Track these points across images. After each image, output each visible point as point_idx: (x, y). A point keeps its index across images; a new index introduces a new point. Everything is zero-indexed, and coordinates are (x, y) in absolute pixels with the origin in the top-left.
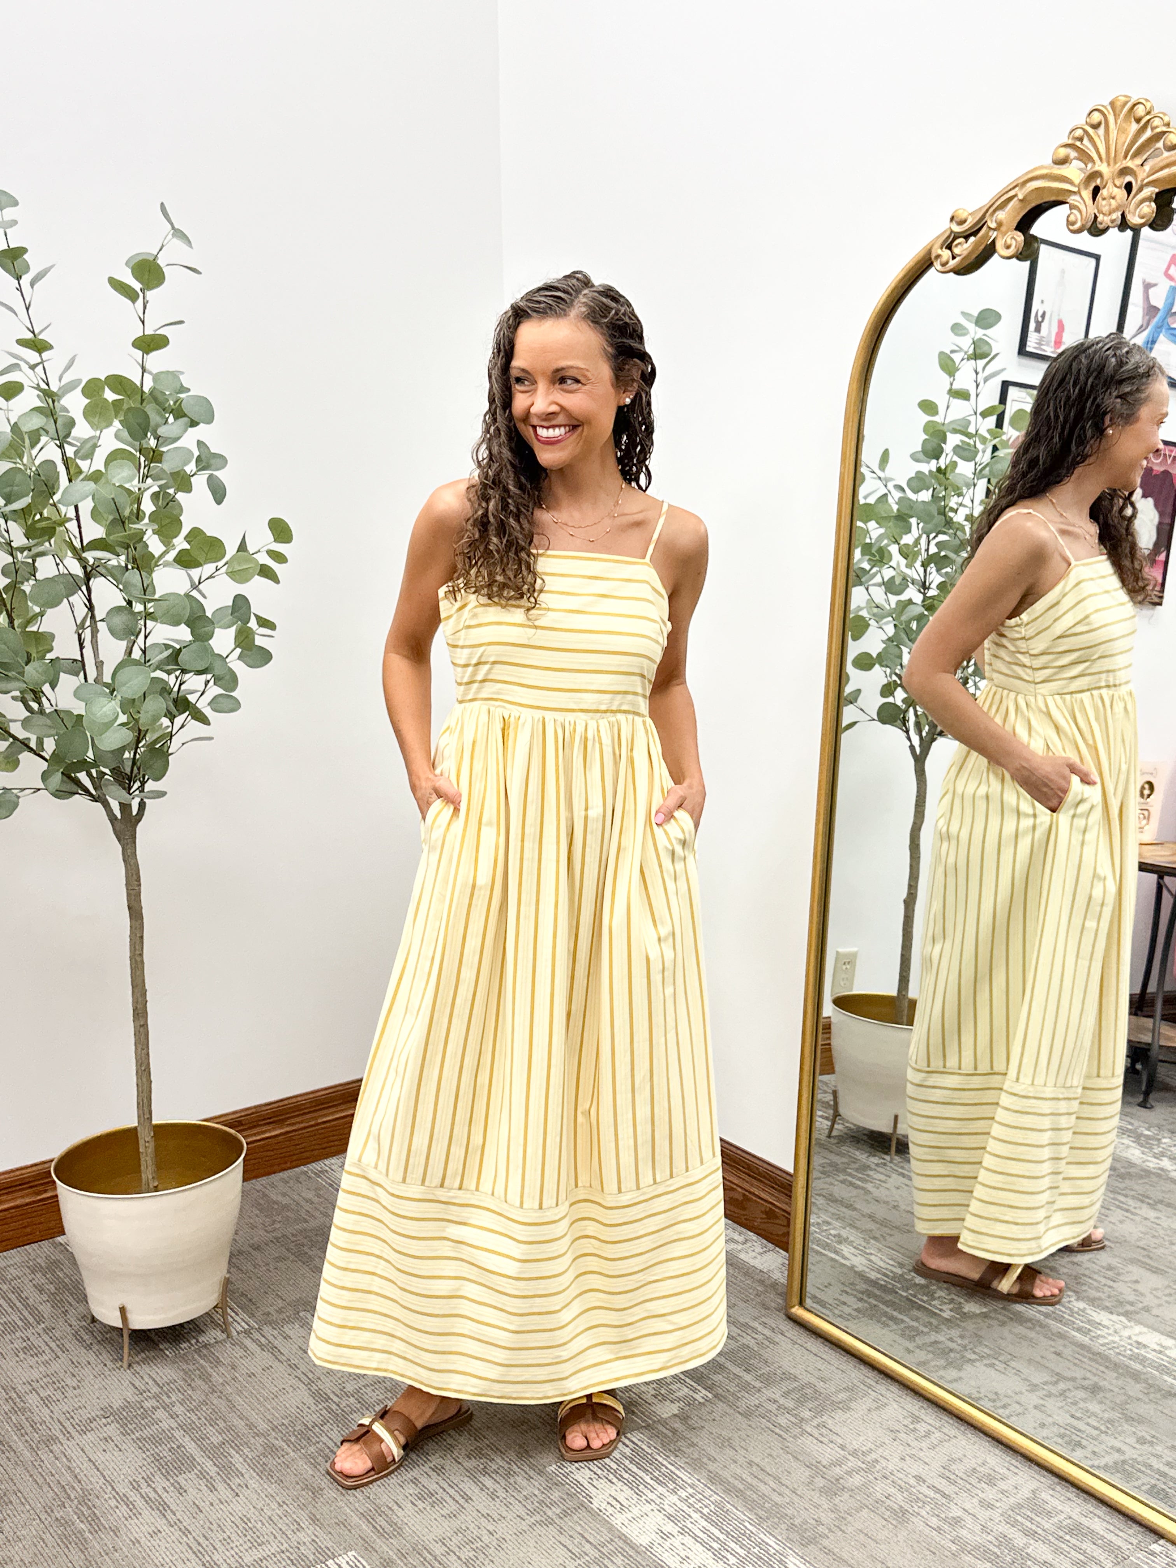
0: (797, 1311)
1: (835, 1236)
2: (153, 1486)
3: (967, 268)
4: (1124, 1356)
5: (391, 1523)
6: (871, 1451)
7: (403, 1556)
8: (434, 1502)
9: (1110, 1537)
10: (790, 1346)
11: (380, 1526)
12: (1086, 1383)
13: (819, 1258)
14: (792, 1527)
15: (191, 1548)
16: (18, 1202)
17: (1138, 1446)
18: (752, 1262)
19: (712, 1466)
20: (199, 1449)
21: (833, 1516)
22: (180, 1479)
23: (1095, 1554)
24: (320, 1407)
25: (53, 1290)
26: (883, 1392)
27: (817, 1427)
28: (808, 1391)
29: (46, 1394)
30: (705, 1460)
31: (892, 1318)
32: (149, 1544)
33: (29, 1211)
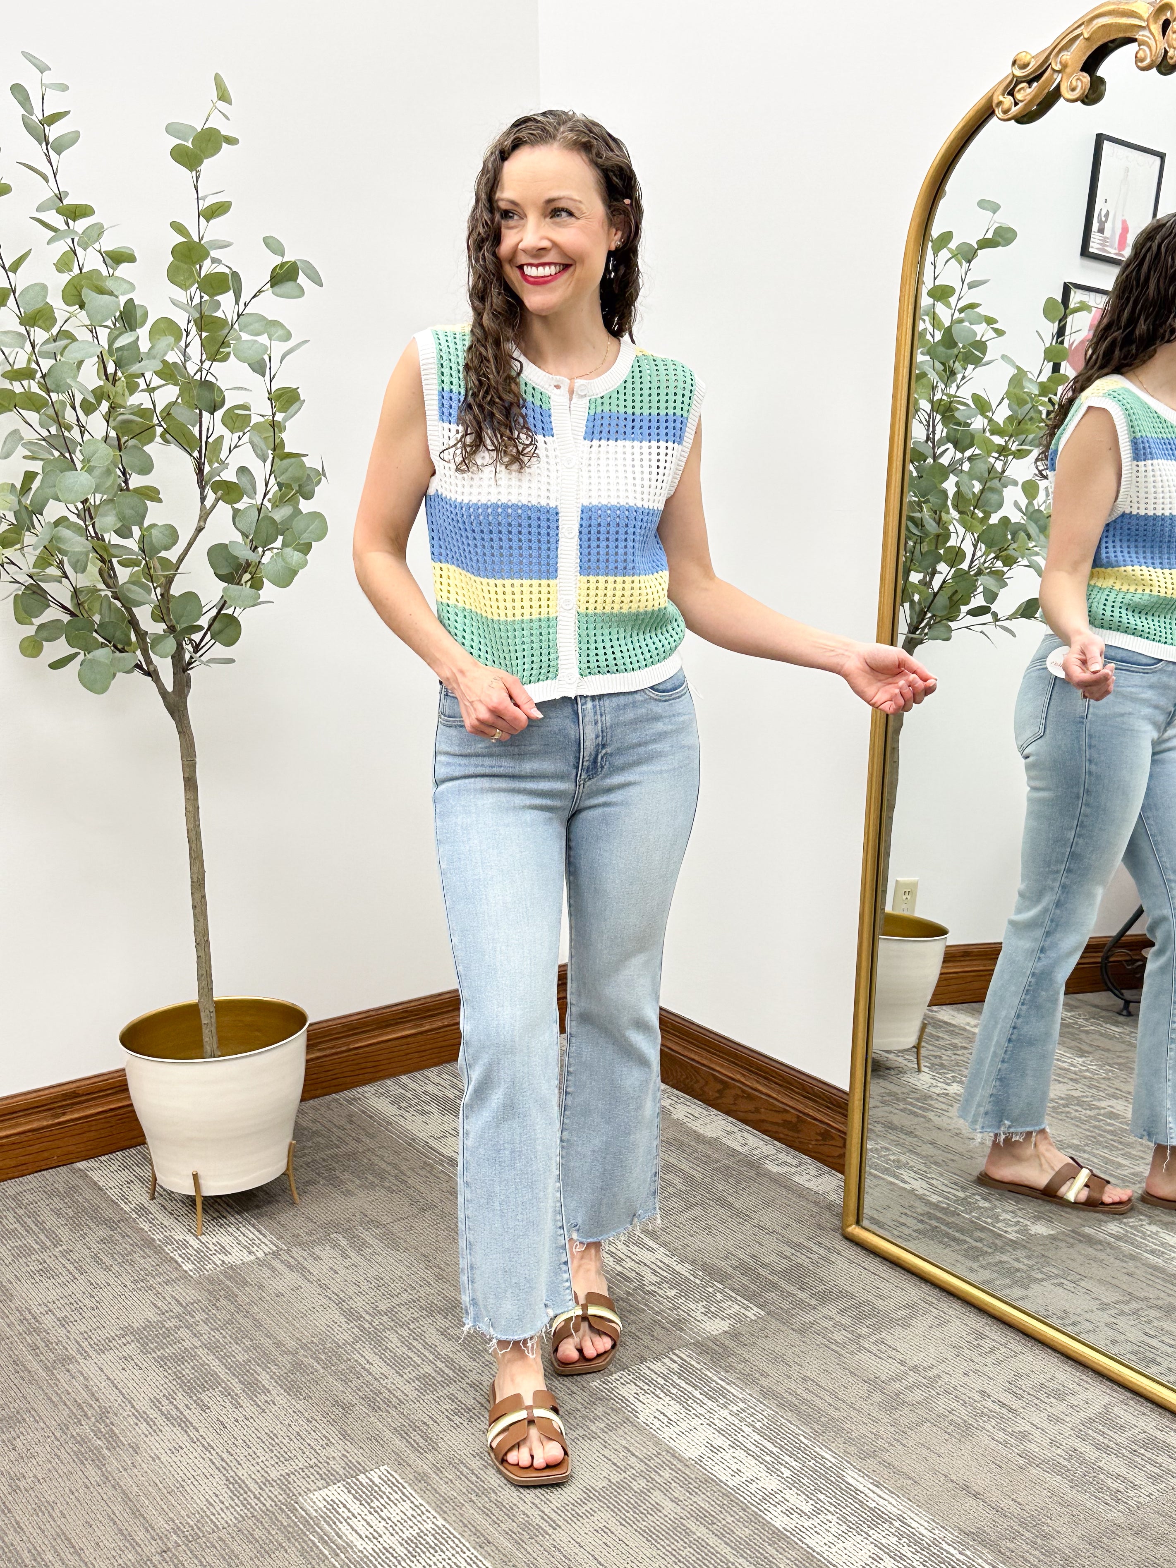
0: (855, 1230)
1: (893, 1161)
2: (175, 1403)
3: (1029, 116)
5: (426, 1438)
6: (932, 1367)
7: (438, 1470)
8: (471, 1417)
10: (846, 1265)
11: (414, 1441)
13: (876, 1181)
14: (849, 1441)
15: (213, 1463)
16: (35, 1125)
18: (807, 1185)
19: (764, 1382)
20: (223, 1367)
21: (893, 1430)
22: (204, 1397)
24: (352, 1324)
26: (947, 1311)
27: (875, 1343)
28: (866, 1308)
29: (63, 1315)
31: (955, 1239)
32: (170, 1460)
33: (48, 1134)
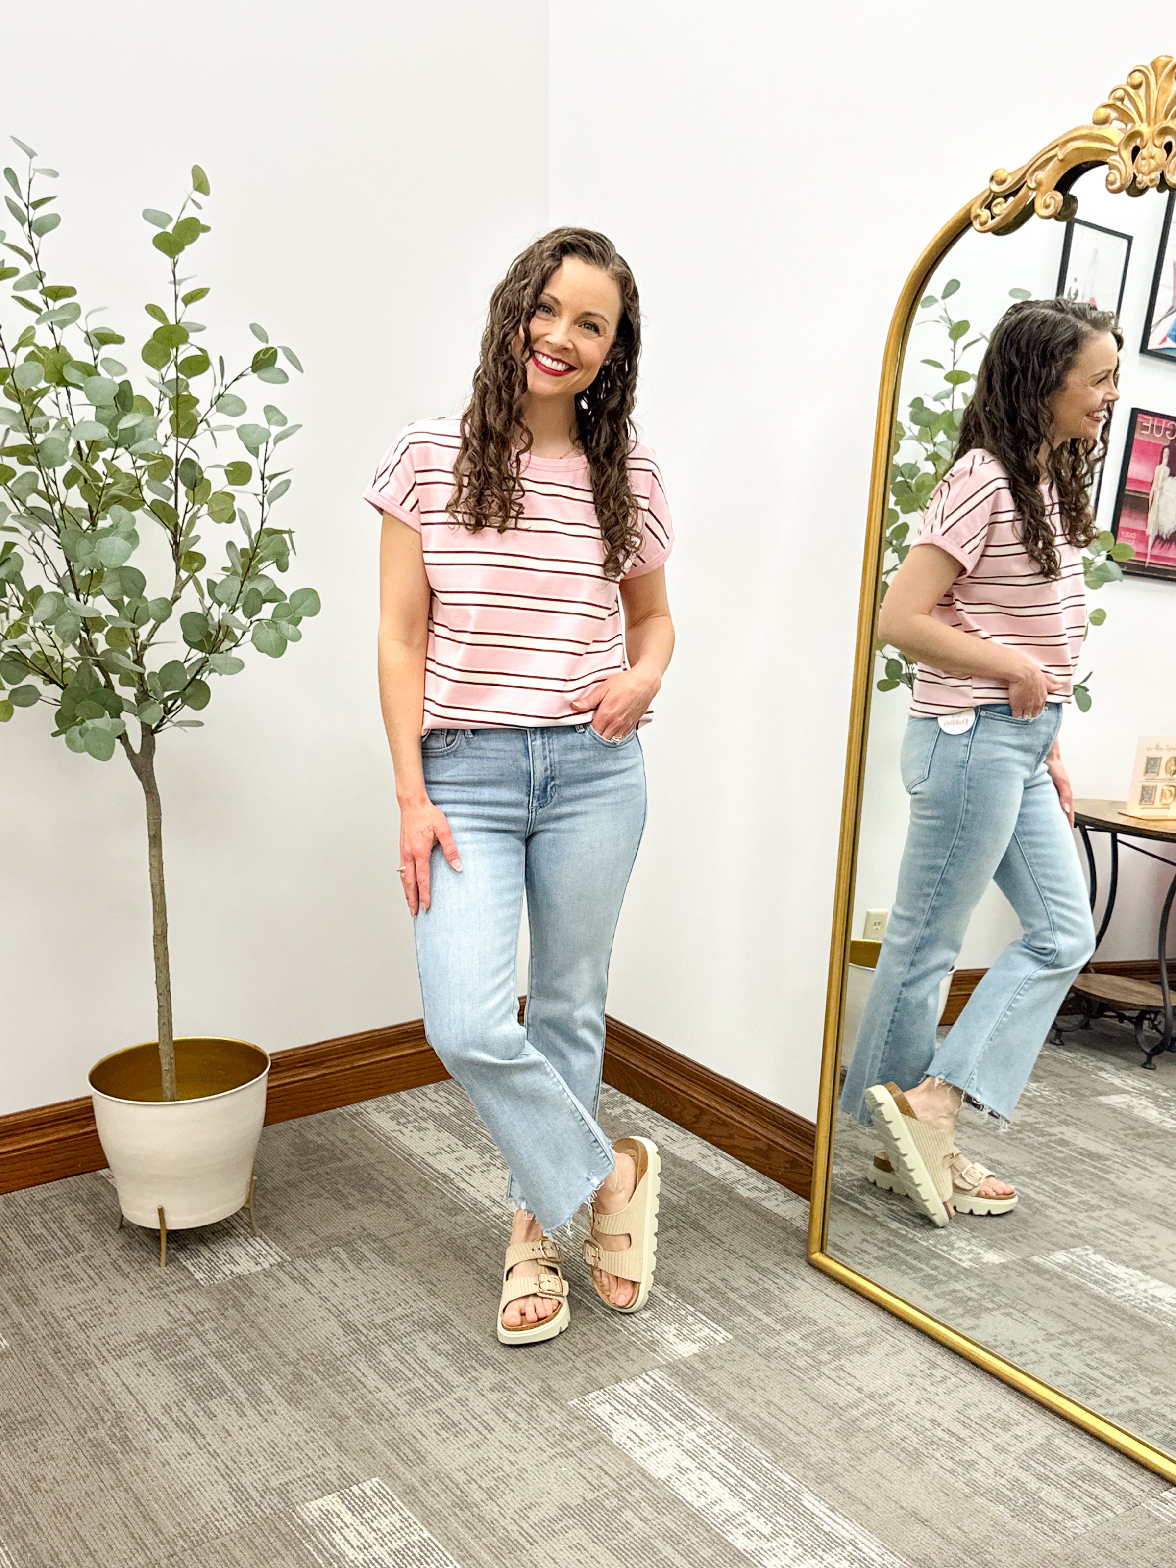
0: (818, 1257)
2: (184, 1410)
3: (1004, 229)
4: (1140, 1309)
5: (415, 1452)
6: (887, 1394)
7: (425, 1484)
8: (457, 1432)
9: (1122, 1483)
10: (811, 1291)
11: (404, 1454)
12: (1100, 1334)
14: (808, 1466)
15: (218, 1470)
16: (62, 1135)
17: (1151, 1396)
18: (777, 1210)
19: (731, 1405)
20: (230, 1376)
21: (848, 1455)
22: (211, 1405)
23: (1107, 1500)
24: (349, 1337)
25: (93, 1221)
26: (901, 1338)
27: (835, 1369)
28: (827, 1335)
29: (84, 1321)
30: (724, 1399)
31: (912, 1267)
32: (179, 1466)
33: (73, 1143)
